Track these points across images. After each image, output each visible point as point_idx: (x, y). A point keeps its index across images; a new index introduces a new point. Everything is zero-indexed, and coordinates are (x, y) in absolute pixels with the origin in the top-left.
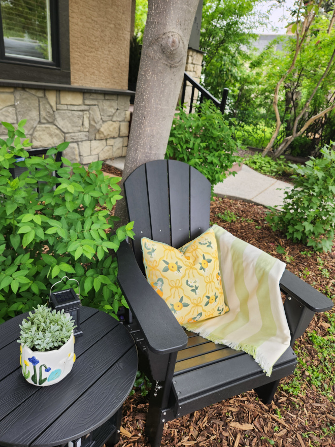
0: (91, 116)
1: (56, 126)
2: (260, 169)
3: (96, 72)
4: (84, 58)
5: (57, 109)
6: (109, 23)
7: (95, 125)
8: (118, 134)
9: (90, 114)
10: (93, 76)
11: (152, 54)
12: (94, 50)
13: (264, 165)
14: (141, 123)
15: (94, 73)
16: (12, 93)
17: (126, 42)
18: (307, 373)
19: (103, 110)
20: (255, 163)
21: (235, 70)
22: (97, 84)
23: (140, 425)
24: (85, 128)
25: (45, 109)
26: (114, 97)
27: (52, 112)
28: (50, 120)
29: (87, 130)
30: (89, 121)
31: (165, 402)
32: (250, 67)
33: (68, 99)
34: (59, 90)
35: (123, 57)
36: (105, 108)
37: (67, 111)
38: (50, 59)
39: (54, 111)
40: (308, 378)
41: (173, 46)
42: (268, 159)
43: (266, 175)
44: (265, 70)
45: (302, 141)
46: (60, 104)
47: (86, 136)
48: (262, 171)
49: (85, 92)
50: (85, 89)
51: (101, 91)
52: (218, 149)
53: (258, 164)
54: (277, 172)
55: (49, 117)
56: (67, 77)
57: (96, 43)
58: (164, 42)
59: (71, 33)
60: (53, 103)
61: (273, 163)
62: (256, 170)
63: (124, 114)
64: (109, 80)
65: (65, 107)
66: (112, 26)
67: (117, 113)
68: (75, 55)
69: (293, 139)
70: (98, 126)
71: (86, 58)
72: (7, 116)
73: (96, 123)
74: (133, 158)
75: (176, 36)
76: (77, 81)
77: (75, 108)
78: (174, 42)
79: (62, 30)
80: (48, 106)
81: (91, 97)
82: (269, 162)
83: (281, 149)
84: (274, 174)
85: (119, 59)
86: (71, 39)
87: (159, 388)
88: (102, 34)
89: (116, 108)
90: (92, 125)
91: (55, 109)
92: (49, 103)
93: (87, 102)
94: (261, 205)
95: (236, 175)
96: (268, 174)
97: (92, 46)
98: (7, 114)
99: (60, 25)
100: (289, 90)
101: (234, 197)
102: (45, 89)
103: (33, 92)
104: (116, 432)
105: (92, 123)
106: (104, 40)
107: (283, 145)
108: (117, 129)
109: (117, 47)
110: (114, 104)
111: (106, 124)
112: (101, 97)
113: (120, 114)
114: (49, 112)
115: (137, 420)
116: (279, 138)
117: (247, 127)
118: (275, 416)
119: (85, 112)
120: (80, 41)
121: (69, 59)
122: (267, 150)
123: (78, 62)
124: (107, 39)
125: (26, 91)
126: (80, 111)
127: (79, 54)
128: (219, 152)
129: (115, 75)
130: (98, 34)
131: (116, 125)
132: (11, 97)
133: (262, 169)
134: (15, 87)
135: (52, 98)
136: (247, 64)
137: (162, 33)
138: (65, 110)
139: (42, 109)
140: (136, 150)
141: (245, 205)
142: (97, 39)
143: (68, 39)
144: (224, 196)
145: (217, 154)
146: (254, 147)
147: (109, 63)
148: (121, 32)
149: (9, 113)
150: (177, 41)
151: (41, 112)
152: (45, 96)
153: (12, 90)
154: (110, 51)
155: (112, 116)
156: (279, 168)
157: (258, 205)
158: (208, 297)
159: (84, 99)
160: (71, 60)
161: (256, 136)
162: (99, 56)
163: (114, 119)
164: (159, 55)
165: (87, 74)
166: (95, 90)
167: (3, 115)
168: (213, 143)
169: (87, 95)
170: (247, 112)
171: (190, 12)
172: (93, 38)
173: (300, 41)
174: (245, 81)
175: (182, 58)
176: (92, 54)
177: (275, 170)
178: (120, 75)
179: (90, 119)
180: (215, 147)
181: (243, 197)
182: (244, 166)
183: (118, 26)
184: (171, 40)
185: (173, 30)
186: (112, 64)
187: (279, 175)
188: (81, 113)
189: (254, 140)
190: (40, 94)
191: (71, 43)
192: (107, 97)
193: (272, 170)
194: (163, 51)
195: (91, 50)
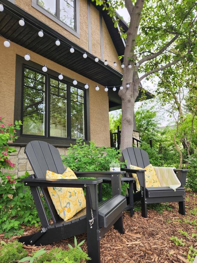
3: (99, 141)
11: (124, 122)
31: (145, 197)
32: (161, 135)
35: (108, 136)
38: (84, 138)
41: (129, 120)
58: (127, 119)
64: (103, 144)
66: (103, 126)
71: (96, 137)
85: (106, 136)
86: (91, 131)
99: (88, 128)
120: (93, 132)
123: (93, 138)
124: (102, 130)
127: (93, 136)
129: (106, 142)
130: (99, 129)
136: (159, 135)
137: (126, 117)
142: (99, 131)
143: (90, 131)
154: (103, 134)
158: (154, 180)
160: (91, 138)
162: (100, 136)
172: (97, 131)
174: (161, 141)
175: (132, 122)
176: (97, 136)
184: (129, 118)
186: (104, 138)
191: (91, 133)
194: (127, 121)
195: (97, 134)
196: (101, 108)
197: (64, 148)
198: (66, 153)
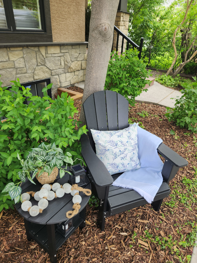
0: (65, 59)
1: (46, 66)
2: (164, 84)
3: (67, 33)
4: (59, 25)
5: (46, 57)
6: (73, 3)
7: (68, 64)
8: (80, 68)
9: (64, 58)
10: (65, 36)
11: (94, 35)
12: (65, 20)
13: (167, 81)
14: (91, 71)
15: (65, 33)
16: (22, 50)
17: (83, 13)
18: (179, 197)
19: (72, 55)
20: (162, 80)
22: (67, 40)
23: (95, 219)
24: (62, 66)
25: (40, 57)
26: (78, 47)
27: (43, 59)
28: (43, 63)
29: (63, 67)
30: (64, 62)
31: (105, 208)
32: (160, 20)
33: (53, 50)
34: (46, 46)
35: (82, 22)
36: (73, 53)
37: (52, 58)
38: (40, 28)
39: (44, 58)
40: (180, 199)
41: (105, 31)
42: (170, 77)
43: (168, 87)
45: (191, 65)
46: (47, 54)
47: (63, 71)
48: (166, 85)
49: (61, 45)
50: (61, 44)
51: (70, 44)
52: (137, 76)
53: (163, 80)
54: (174, 85)
55: (42, 62)
56: (50, 38)
57: (66, 16)
58: (100, 29)
59: (51, 11)
60: (44, 54)
61: (172, 79)
62: (162, 84)
63: (83, 56)
64: (74, 37)
65: (50, 55)
66: (74, 4)
67: (80, 56)
68: (54, 24)
69: (185, 64)
70: (69, 65)
71: (61, 25)
72: (20, 64)
73: (68, 63)
74: (87, 90)
75: (107, 25)
76: (56, 39)
77: (56, 55)
78: (105, 29)
79: (46, 10)
80: (41, 56)
81: (64, 48)
82: (170, 79)
83: (178, 71)
84: (173, 86)
85: (79, 23)
86: (52, 15)
87: (102, 202)
88: (69, 10)
89: (79, 53)
90: (66, 64)
91: (45, 57)
92: (41, 54)
93: (63, 51)
94: (164, 106)
96: (169, 86)
97: (63, 17)
98: (20, 62)
99: (45, 8)
100: (183, 33)
101: (148, 102)
102: (39, 46)
103: (33, 48)
104: (83, 222)
105: (66, 63)
106: (70, 13)
107: (179, 68)
108: (80, 65)
109: (78, 16)
110: (78, 51)
111: (73, 63)
112: (70, 47)
113: (81, 56)
114: (42, 59)
115: (94, 217)
116: (177, 63)
117: (158, 57)
118: (161, 217)
119: (62, 57)
120: (56, 16)
121: (51, 27)
122: (169, 72)
123: (56, 28)
124: (71, 12)
125: (29, 48)
126: (59, 56)
127: (56, 23)
128: (137, 78)
129: (78, 33)
130: (66, 10)
131: (79, 63)
132: (21, 52)
133: (166, 84)
134: (23, 46)
135: (43, 50)
136: (158, 19)
137: (99, 24)
138: (50, 57)
139: (38, 58)
140: (89, 85)
141: (154, 106)
142: (66, 13)
143: (50, 15)
144: (142, 101)
146: (162, 69)
147: (74, 26)
148: (79, 7)
149: (21, 62)
150: (107, 27)
151: (38, 60)
152: (39, 50)
153: (21, 49)
154: (73, 19)
155: (77, 58)
156: (176, 82)
157: (162, 106)
159: (60, 50)
160: (52, 28)
161: (163, 62)
162: (68, 23)
163: (78, 60)
164: (98, 36)
165: (62, 34)
166: (67, 44)
167: (18, 63)
168: (134, 73)
169: (62, 47)
170: (157, 48)
171: (113, 11)
172: (64, 13)
173: (189, 3)
175: (110, 36)
176: (63, 22)
177: (174, 84)
178: (80, 33)
179: (65, 61)
180: (135, 76)
181: (153, 102)
182: (155, 82)
183: (78, 4)
184: (104, 28)
185: (105, 22)
186: (75, 27)
187: (176, 87)
188: (59, 58)
189: (162, 65)
190: (36, 49)
191: (51, 17)
192: (73, 47)
193: (172, 84)
194: (100, 33)
195: (63, 20)
197: (5, 49)
198: (11, 57)
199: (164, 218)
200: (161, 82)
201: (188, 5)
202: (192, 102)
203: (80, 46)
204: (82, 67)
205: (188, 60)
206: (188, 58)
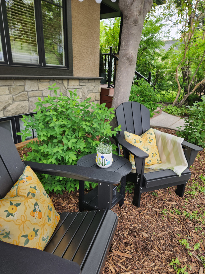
0: (83, 91)
1: (67, 96)
2: (171, 113)
3: (85, 69)
4: (79, 63)
5: (68, 88)
6: (90, 46)
7: (85, 95)
8: (95, 99)
9: (82, 89)
10: (83, 71)
11: (123, 61)
12: (83, 59)
13: (174, 111)
15: (83, 70)
16: (49, 82)
17: (98, 54)
18: (198, 188)
19: (88, 87)
20: (168, 110)
21: (153, 62)
22: (85, 75)
24: (80, 97)
25: (63, 88)
26: (93, 81)
27: (65, 90)
28: (65, 94)
29: (81, 98)
30: (82, 93)
33: (72, 83)
34: (68, 79)
35: (97, 61)
36: (89, 86)
37: (72, 89)
38: (64, 65)
39: (66, 89)
40: (199, 190)
41: (132, 57)
42: (175, 107)
43: (175, 116)
44: (169, 61)
45: (194, 97)
46: (69, 86)
47: (80, 101)
48: (173, 114)
49: (79, 79)
50: (80, 78)
51: (87, 78)
52: (149, 101)
53: (170, 110)
54: (181, 114)
55: (64, 92)
56: (71, 73)
57: (84, 56)
58: (128, 56)
59: (73, 52)
60: (66, 86)
61: (179, 109)
62: (170, 113)
63: (98, 89)
64: (90, 73)
65: (71, 87)
66: (91, 47)
67: (95, 89)
69: (188, 95)
70: (86, 96)
71: (80, 63)
72: (46, 93)
73: (85, 94)
75: (133, 53)
76: (76, 75)
77: (76, 87)
78: (132, 56)
79: (69, 51)
80: (64, 87)
81: (83, 82)
82: (176, 109)
83: (183, 102)
84: (179, 115)
85: (95, 62)
86: (74, 55)
87: (139, 179)
88: (87, 51)
89: (94, 86)
90: (83, 95)
91: (67, 89)
92: (64, 86)
93: (81, 84)
94: (174, 130)
95: (159, 113)
96: (176, 115)
97: (82, 57)
98: (47, 92)
99: (69, 49)
100: (184, 70)
101: (159, 127)
102: (62, 79)
103: (57, 81)
104: (123, 198)
105: (83, 94)
106: (88, 54)
107: (183, 99)
108: (95, 96)
109: (94, 56)
110: (93, 84)
111: (89, 94)
112: (87, 81)
113: (96, 89)
114: (64, 90)
115: (130, 199)
116: (181, 96)
117: (162, 92)
118: (185, 200)
119: (80, 89)
120: (77, 55)
121: (73, 64)
122: (175, 103)
123: (77, 65)
125: (54, 81)
126: (78, 88)
127: (77, 61)
128: (150, 102)
129: (93, 70)
130: (85, 51)
131: (94, 94)
132: (48, 84)
133: (173, 113)
134: (50, 79)
135: (65, 83)
136: (160, 59)
137: (127, 53)
138: (71, 88)
139: (61, 89)
141: (165, 130)
142: (85, 54)
143: (72, 55)
144: (154, 126)
145: (149, 103)
146: (168, 102)
147: (90, 64)
148: (95, 49)
149: (48, 91)
150: (133, 55)
151: (61, 90)
152: (62, 82)
153: (49, 81)
154: (90, 59)
155: (92, 90)
156: (182, 111)
157: (172, 130)
158: (153, 154)
159: (79, 83)
160: (74, 65)
161: (168, 96)
162: (86, 62)
163: (93, 92)
164: (126, 61)
165: (81, 70)
166: (85, 78)
167: (45, 92)
168: (146, 98)
169: (81, 81)
170: (162, 84)
171: (137, 44)
172: (83, 53)
173: (187, 45)
174: (159, 67)
175: (135, 61)
176: (82, 61)
177: (180, 113)
178: (96, 70)
179: (82, 92)
180: (148, 100)
181: (163, 126)
182: (163, 112)
183: (94, 47)
184: (131, 55)
185: (132, 51)
186: (91, 65)
187: (183, 115)
188: (78, 90)
189: (167, 98)
190: (60, 82)
191: (73, 57)
192: (90, 81)
193: (178, 113)
194: (128, 59)
195: (82, 59)
196: (88, 17)
197: (36, 81)
198: (40, 87)
199: (188, 201)
200: (168, 111)
201: (186, 47)
202: (199, 118)
203: (95, 81)
204: (97, 99)
205: (191, 93)
206: (191, 91)
